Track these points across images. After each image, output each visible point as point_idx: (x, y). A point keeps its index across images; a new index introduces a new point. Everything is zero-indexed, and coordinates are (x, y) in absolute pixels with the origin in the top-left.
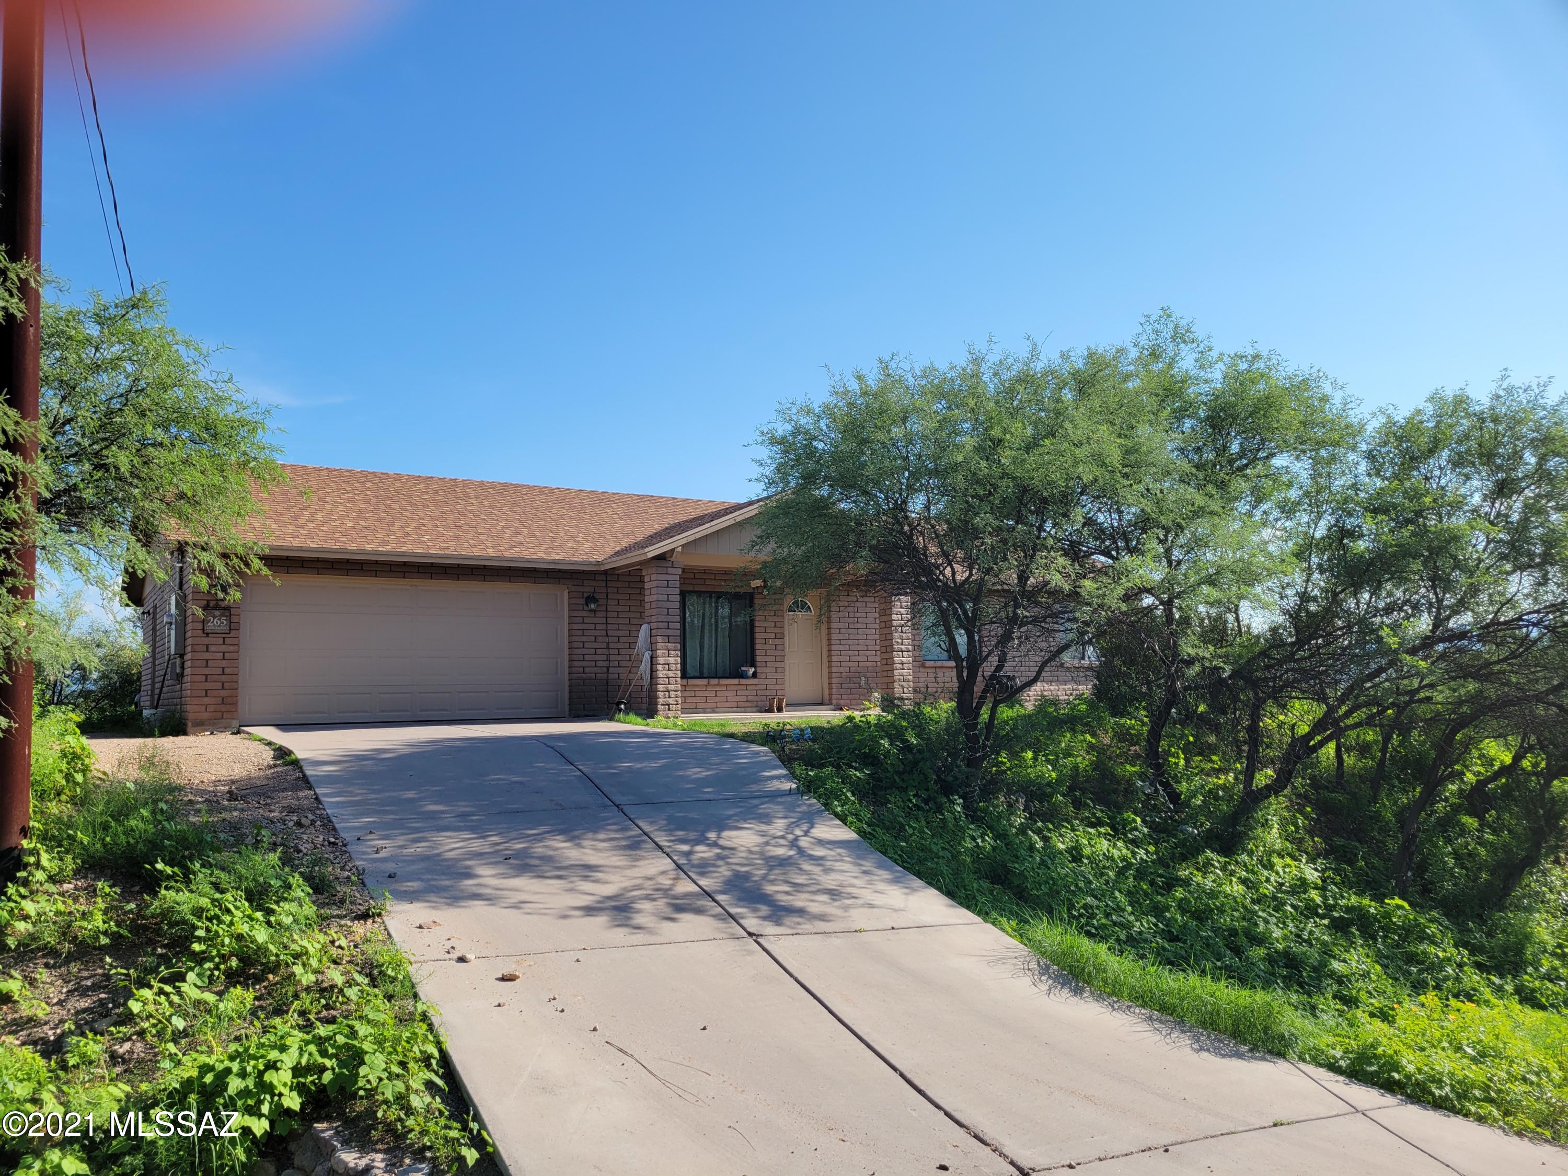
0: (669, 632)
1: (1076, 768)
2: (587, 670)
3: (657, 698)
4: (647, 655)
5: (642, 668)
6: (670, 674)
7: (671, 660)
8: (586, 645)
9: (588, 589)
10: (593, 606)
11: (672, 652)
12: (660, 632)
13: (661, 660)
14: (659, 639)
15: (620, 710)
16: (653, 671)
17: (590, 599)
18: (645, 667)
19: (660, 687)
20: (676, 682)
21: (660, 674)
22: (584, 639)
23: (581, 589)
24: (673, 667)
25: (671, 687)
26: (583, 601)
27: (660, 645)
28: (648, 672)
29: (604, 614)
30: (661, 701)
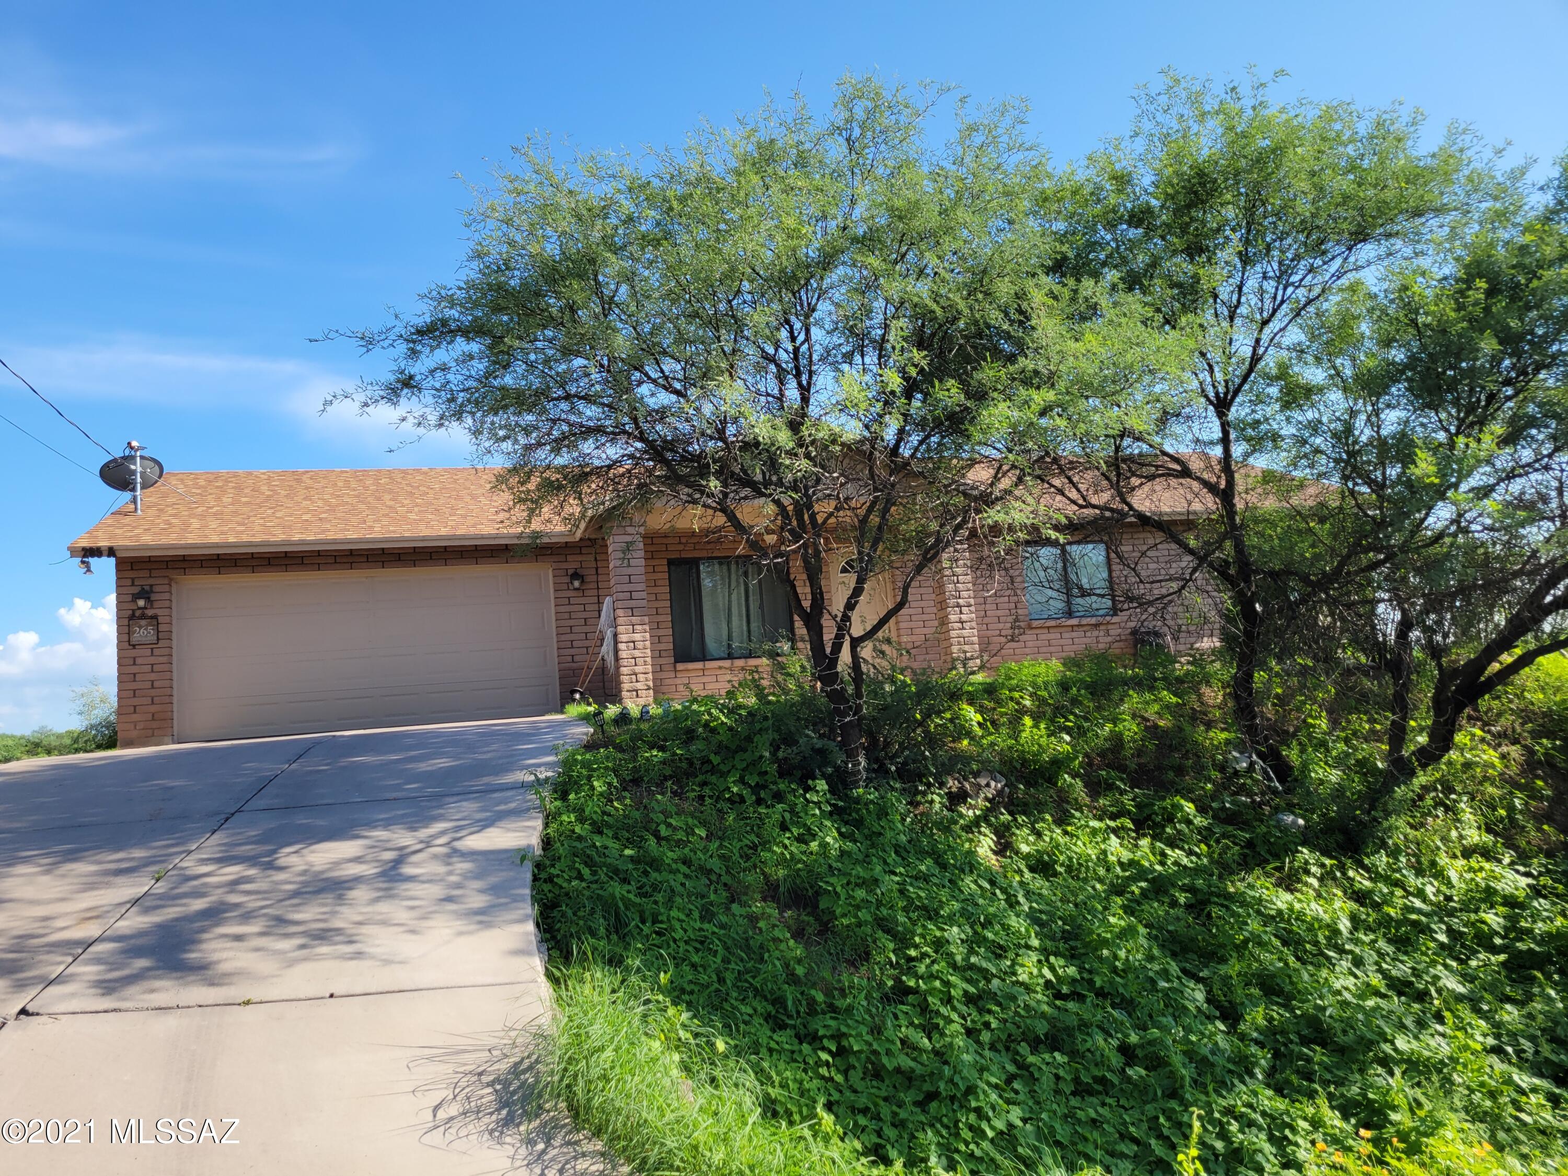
0: (633, 603)
2: (577, 658)
3: (619, 683)
4: (609, 634)
5: (604, 649)
6: (637, 653)
7: (637, 637)
8: (575, 630)
9: (572, 564)
10: (577, 584)
11: (638, 627)
12: (619, 604)
13: (622, 637)
14: (620, 612)
15: (574, 700)
16: (616, 651)
17: (575, 576)
18: (606, 649)
19: (624, 670)
20: (645, 663)
21: (623, 654)
22: (571, 622)
23: (565, 565)
24: (640, 645)
25: (638, 669)
26: (567, 579)
27: (620, 621)
28: (611, 654)
29: (595, 592)
30: (626, 686)
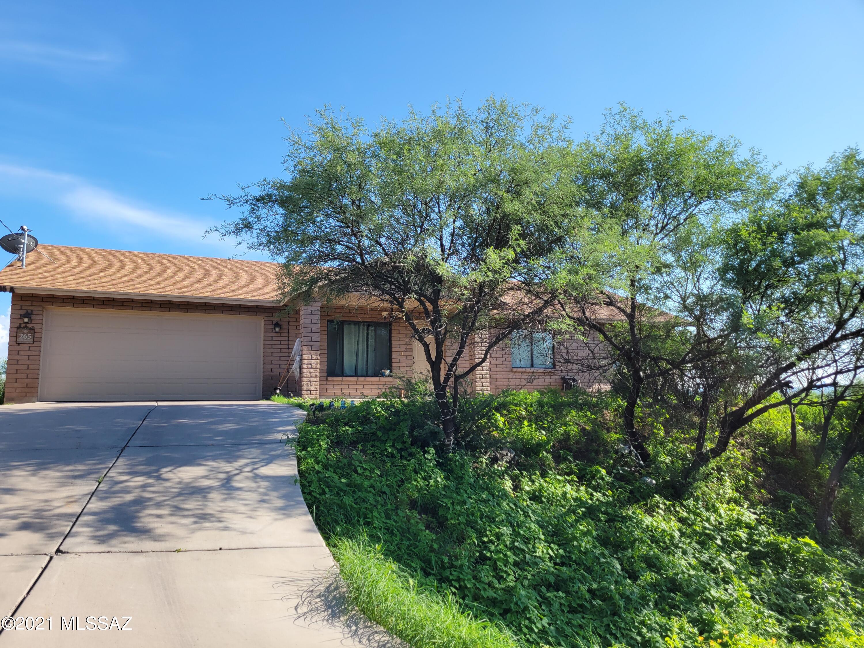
0: (312, 343)
1: (567, 434)
2: (273, 370)
3: (301, 386)
4: (298, 359)
5: (294, 367)
6: (312, 370)
7: (313, 361)
8: (274, 354)
9: (275, 319)
10: (277, 329)
11: (314, 356)
12: (305, 343)
13: (305, 361)
14: (305, 348)
15: (276, 393)
16: (301, 369)
17: (277, 325)
18: (295, 367)
19: (304, 379)
20: (316, 376)
21: (305, 370)
22: (273, 350)
23: (272, 319)
24: (314, 366)
25: (312, 379)
26: (272, 327)
27: (305, 352)
28: (298, 369)
29: (286, 335)
30: (305, 388)
